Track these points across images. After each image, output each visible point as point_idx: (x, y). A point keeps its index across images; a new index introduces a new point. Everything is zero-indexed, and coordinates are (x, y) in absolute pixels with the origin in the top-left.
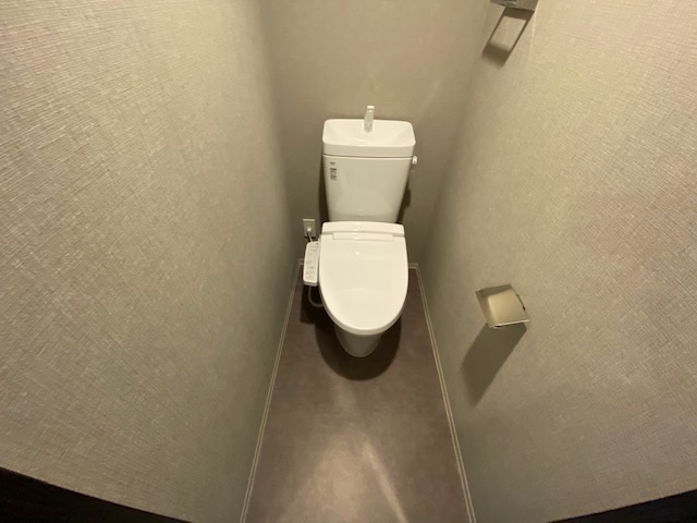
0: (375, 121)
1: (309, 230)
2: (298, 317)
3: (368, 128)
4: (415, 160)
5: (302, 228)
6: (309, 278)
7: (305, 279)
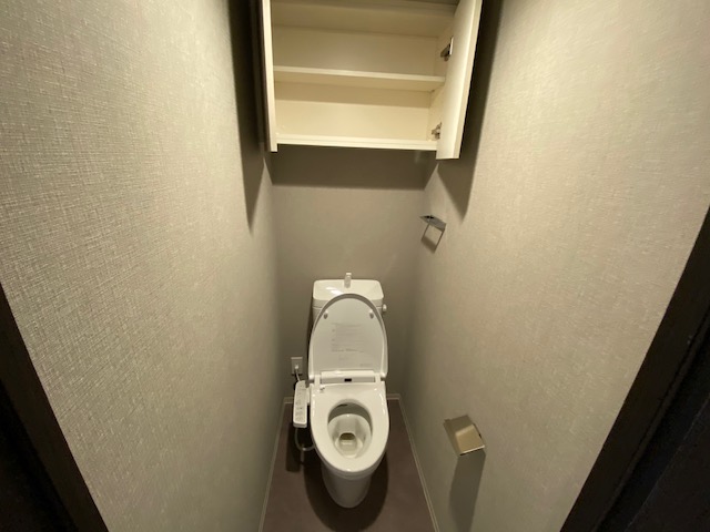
0: (352, 281)
1: (297, 367)
2: (284, 464)
3: (348, 286)
4: (385, 307)
5: (290, 365)
6: (299, 420)
7: (295, 421)
